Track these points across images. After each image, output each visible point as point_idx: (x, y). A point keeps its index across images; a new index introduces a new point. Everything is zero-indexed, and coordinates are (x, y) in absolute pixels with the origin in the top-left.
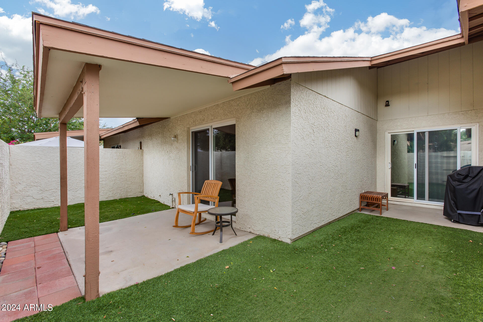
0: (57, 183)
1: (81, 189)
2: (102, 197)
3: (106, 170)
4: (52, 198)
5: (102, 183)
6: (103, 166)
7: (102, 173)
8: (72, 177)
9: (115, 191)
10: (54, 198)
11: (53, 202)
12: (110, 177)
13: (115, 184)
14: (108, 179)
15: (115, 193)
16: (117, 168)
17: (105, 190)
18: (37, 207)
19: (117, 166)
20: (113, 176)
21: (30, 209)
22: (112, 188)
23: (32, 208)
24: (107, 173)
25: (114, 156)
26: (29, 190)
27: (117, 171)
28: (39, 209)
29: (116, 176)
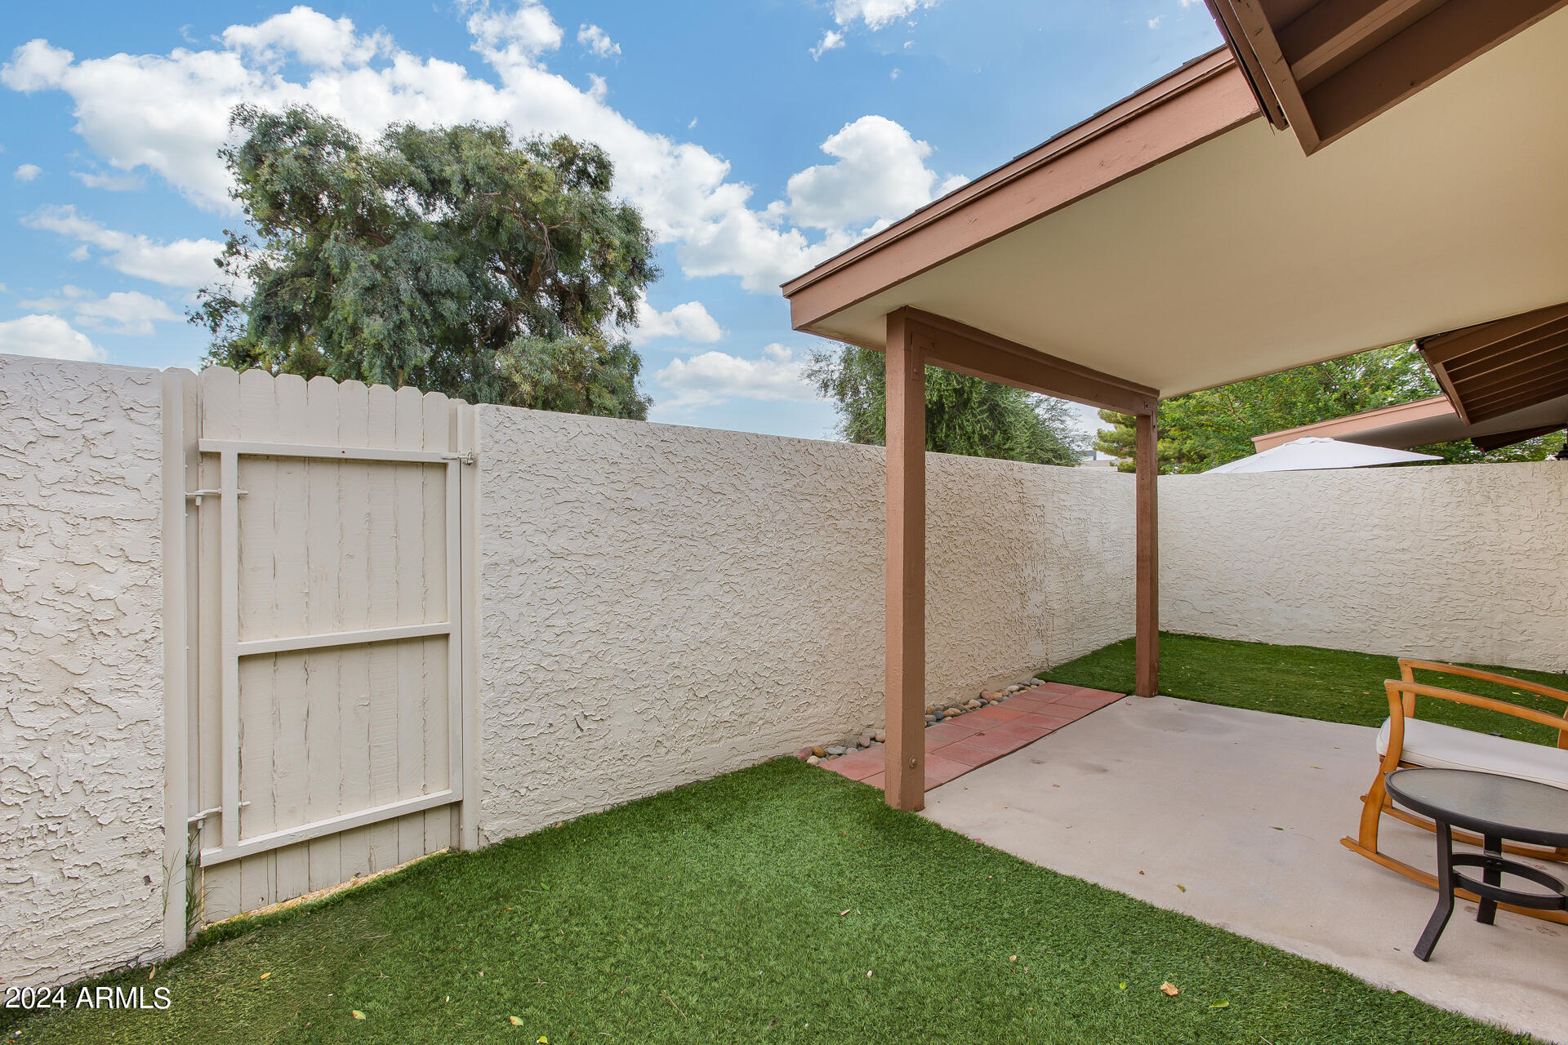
0: (1246, 576)
1: (1312, 602)
2: (1388, 640)
3: (1405, 545)
4: (1233, 616)
5: (1386, 592)
6: (1390, 533)
7: (1387, 555)
8: (1287, 564)
9: (1445, 629)
10: (1239, 616)
11: (1235, 628)
12: (1418, 574)
13: (1443, 602)
14: (1409, 580)
15: (1444, 636)
16: (1454, 541)
17: (1399, 618)
18: (1200, 632)
19: (1454, 533)
20: (1436, 569)
21: (1186, 633)
22: (1429, 616)
23: (1190, 631)
24: (1407, 557)
25: (1439, 495)
26: (1184, 584)
27: (1452, 555)
28: (1201, 638)
29: (1449, 572)
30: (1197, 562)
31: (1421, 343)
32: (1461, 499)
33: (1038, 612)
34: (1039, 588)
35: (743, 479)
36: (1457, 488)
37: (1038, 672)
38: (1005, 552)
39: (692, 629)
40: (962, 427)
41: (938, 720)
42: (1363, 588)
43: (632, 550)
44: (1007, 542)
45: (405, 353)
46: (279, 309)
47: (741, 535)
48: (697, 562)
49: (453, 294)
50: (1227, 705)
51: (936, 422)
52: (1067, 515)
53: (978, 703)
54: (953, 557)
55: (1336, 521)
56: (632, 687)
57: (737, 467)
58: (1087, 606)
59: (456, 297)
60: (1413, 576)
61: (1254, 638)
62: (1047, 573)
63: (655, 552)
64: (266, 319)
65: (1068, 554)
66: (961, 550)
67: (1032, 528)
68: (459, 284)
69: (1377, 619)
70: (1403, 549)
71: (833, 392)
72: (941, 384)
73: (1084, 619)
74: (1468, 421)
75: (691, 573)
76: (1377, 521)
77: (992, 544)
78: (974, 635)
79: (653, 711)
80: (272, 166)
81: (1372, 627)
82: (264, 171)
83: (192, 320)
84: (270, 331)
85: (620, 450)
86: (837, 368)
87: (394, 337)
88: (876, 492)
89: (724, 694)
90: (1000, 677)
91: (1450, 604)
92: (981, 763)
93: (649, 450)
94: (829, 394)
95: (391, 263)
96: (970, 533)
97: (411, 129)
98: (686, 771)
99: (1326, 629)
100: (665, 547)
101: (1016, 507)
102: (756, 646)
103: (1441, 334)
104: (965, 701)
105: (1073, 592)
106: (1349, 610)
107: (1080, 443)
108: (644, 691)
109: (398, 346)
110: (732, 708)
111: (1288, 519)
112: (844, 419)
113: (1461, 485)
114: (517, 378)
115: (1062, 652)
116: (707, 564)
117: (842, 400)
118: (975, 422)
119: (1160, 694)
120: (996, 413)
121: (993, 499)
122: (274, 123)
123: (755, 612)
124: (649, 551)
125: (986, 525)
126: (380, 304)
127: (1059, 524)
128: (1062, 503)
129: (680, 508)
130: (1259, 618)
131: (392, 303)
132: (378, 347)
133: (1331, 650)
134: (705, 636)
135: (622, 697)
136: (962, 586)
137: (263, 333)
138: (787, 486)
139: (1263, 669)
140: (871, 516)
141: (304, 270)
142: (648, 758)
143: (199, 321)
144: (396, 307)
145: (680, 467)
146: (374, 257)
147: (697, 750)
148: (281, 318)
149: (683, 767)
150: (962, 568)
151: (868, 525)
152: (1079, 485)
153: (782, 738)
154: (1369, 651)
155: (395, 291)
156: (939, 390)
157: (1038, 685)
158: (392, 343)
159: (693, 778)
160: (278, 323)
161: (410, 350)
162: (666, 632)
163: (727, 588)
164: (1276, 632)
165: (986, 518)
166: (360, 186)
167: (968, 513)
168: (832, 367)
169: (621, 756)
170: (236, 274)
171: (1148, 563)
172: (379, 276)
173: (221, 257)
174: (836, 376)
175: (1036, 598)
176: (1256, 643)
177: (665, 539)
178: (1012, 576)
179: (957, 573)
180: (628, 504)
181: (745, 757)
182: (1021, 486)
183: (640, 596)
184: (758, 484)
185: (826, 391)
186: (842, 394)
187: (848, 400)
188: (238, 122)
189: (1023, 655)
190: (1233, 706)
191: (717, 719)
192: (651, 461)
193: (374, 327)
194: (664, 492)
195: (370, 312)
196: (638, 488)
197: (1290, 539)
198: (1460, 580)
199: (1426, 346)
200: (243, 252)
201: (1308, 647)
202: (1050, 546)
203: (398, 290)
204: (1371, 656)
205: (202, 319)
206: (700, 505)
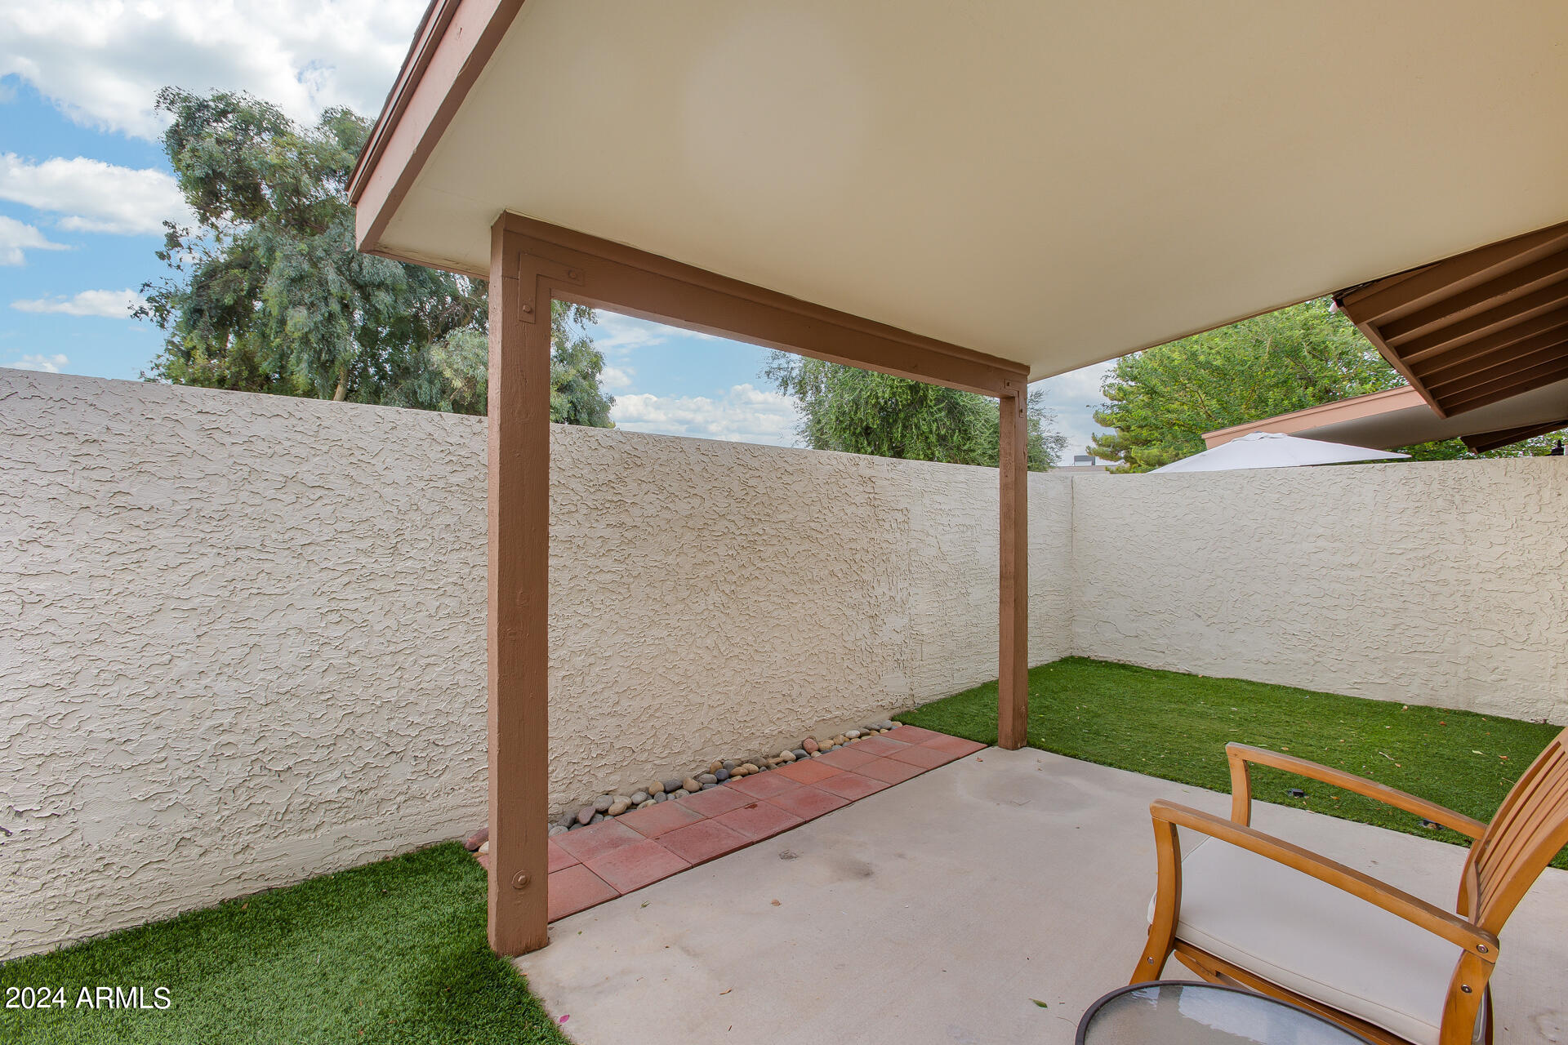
0: (1173, 594)
1: (1248, 626)
2: (1333, 675)
3: (1354, 559)
4: (1160, 641)
5: (1332, 616)
6: (1337, 544)
7: (1333, 572)
8: (1219, 580)
9: (1401, 663)
11: (1162, 655)
12: (1369, 595)
13: (1398, 631)
14: (1359, 603)
15: (1400, 671)
16: (1412, 555)
17: (1347, 648)
18: (1124, 658)
19: (1410, 546)
20: (1390, 590)
21: (1109, 660)
22: (1382, 647)
23: (1112, 657)
24: (1356, 574)
25: (1393, 499)
26: (1107, 603)
27: (1408, 572)
28: (1124, 667)
29: (1405, 593)
30: (1122, 578)
31: (1340, 298)
32: (1419, 504)
33: (898, 639)
34: (899, 610)
35: (369, 469)
36: (1415, 491)
37: (897, 711)
38: (845, 567)
39: (262, 675)
40: (918, 427)
41: (719, 781)
42: (1304, 610)
43: (132, 567)
44: (848, 554)
45: (334, 347)
46: (212, 302)
47: (365, 544)
48: (273, 582)
49: (388, 286)
50: (1104, 763)
51: (891, 421)
52: (945, 520)
53: (792, 755)
54: (757, 573)
55: (1275, 530)
56: (126, 764)
57: (357, 453)
58: (975, 630)
59: (392, 289)
60: (1363, 598)
61: (1183, 668)
62: (913, 590)
63: (181, 570)
64: (198, 311)
65: (944, 567)
66: (772, 565)
67: (886, 536)
68: (393, 276)
69: (1321, 649)
70: (1352, 565)
71: (793, 391)
72: (894, 380)
73: (970, 645)
74: (1441, 413)
75: (259, 598)
76: (1321, 531)
77: (822, 556)
78: (793, 670)
79: (174, 796)
80: (194, 150)
81: (1316, 658)
82: (186, 155)
83: (135, 315)
84: (201, 324)
85: (106, 422)
86: (797, 365)
87: (323, 330)
88: (622, 490)
89: (327, 763)
90: (836, 720)
91: (1407, 633)
92: (705, 858)
93: (170, 424)
94: (788, 393)
95: (320, 253)
96: (787, 543)
97: (346, 113)
98: (243, 877)
99: (1264, 660)
100: (205, 563)
101: (864, 511)
102: (392, 695)
103: (1364, 284)
104: (775, 752)
105: (953, 613)
106: (1289, 637)
107: (1053, 445)
108: (153, 768)
109: (327, 340)
110: (344, 783)
111: (1221, 527)
112: (804, 419)
113: (1420, 487)
114: (448, 373)
115: (932, 686)
116: (293, 585)
117: (802, 399)
118: (932, 420)
119: (1030, 745)
120: (954, 410)
121: (825, 501)
122: (202, 106)
123: (392, 648)
124: (166, 568)
125: (814, 533)
126: (306, 296)
127: (931, 531)
128: (937, 506)
129: (238, 507)
130: (1189, 645)
131: (321, 294)
132: (305, 340)
133: (1267, 685)
134: (289, 684)
135: (105, 779)
136: (771, 608)
137: (194, 327)
138: (454, 479)
139: (1173, 711)
140: (612, 520)
141: (238, 262)
142: (161, 865)
143: (143, 315)
144: (326, 299)
145: (237, 449)
146: (303, 247)
147: (267, 846)
148: (214, 311)
149: (238, 872)
150: (772, 586)
151: (607, 533)
152: (964, 486)
153: (444, 817)
154: (1312, 688)
155: (323, 283)
156: (892, 387)
157: (889, 729)
158: (320, 336)
159: (259, 885)
160: (211, 317)
161: (340, 345)
162: (205, 681)
163: (334, 617)
164: (1207, 661)
165: (812, 524)
166: (286, 172)
167: (782, 517)
168: (792, 365)
169: (99, 865)
170: (179, 267)
171: (1012, 581)
172: (306, 266)
173: (163, 249)
174: (795, 373)
175: (896, 621)
176: (1184, 674)
177: (203, 551)
178: (857, 595)
179: (762, 592)
180: (120, 500)
181: (368, 848)
182: (870, 484)
183: (149, 633)
184: (400, 476)
185: (786, 388)
186: (802, 392)
187: (810, 397)
188: (163, 106)
189: (875, 691)
190: (1111, 765)
191: (311, 799)
192: (174, 440)
193: (298, 318)
194: (202, 485)
195: (295, 304)
196: (145, 478)
197: (1222, 550)
198: (1418, 604)
199: (1345, 302)
200: (185, 246)
201: (1242, 681)
202: (917, 559)
203: (327, 283)
204: (1313, 693)
205: (147, 314)
206: (279, 505)
